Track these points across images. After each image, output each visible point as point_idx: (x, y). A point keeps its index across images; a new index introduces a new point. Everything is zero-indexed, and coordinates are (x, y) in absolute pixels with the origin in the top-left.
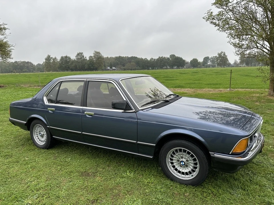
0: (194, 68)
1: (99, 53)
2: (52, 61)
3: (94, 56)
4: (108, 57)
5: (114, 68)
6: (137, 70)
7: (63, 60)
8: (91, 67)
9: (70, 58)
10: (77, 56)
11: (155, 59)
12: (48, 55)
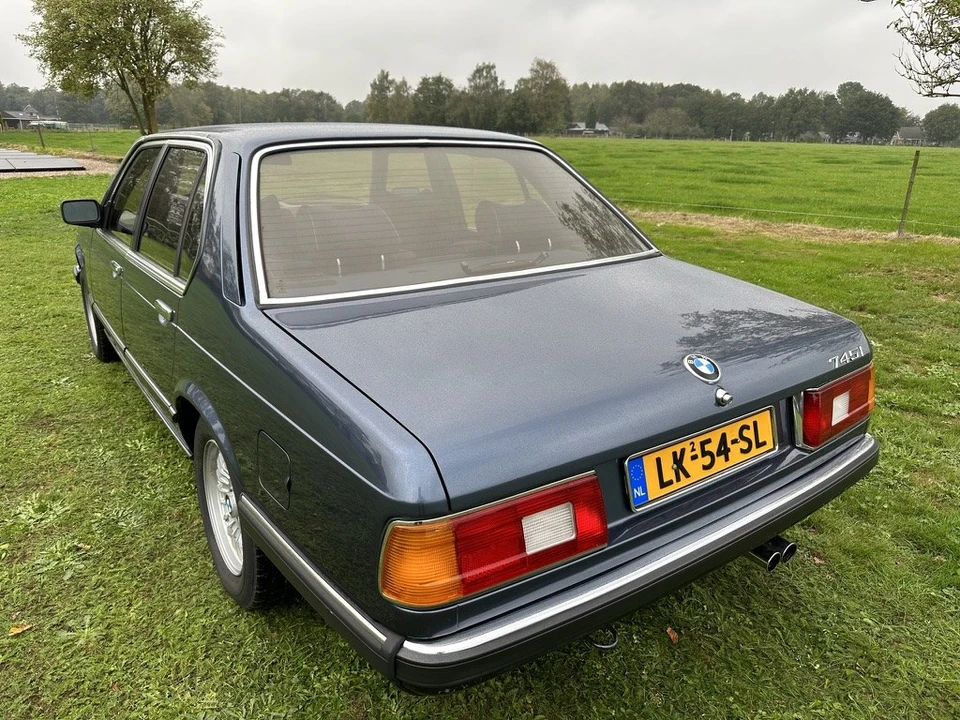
0: (937, 146)
1: (550, 67)
2: (391, 93)
3: (533, 79)
4: (585, 85)
5: (600, 127)
6: (688, 140)
7: (428, 90)
8: (518, 121)
9: (450, 86)
10: (474, 76)
11: (771, 99)
12: (383, 72)
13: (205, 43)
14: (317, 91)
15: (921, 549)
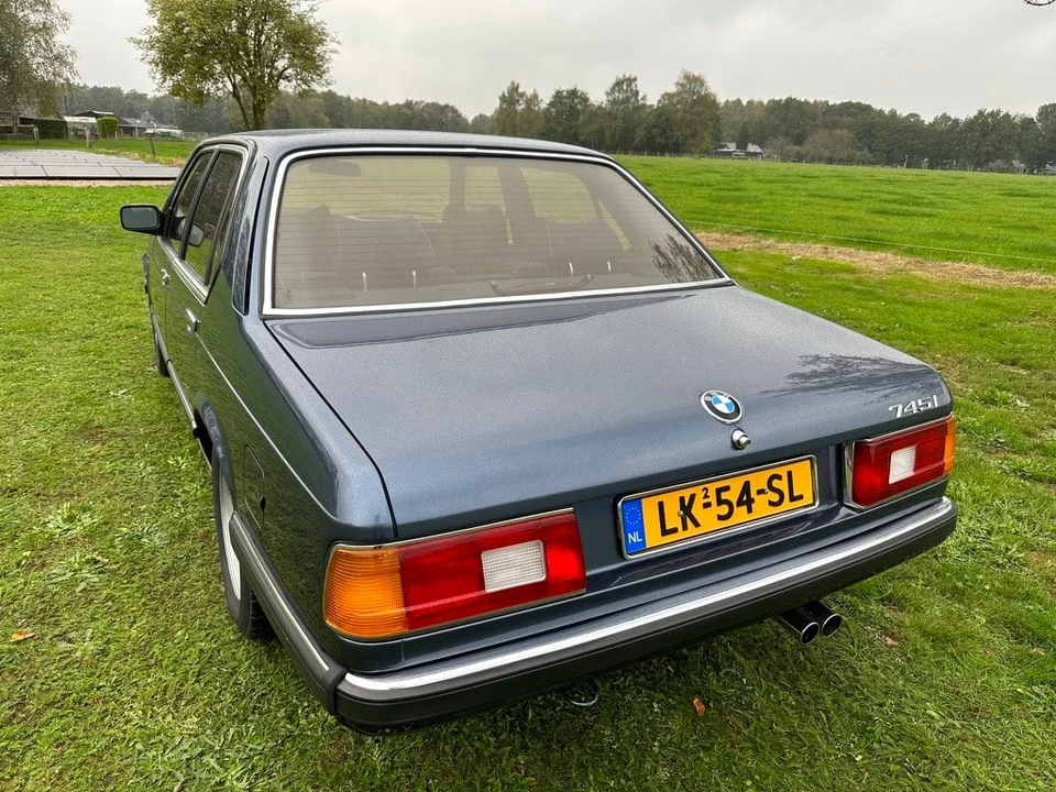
1: (698, 81)
2: (521, 107)
3: (678, 94)
4: (738, 102)
5: (752, 148)
6: (854, 166)
7: (562, 104)
8: (658, 140)
9: (585, 99)
10: (613, 90)
11: (956, 121)
13: (319, 49)
14: (442, 103)
15: (1019, 638)
